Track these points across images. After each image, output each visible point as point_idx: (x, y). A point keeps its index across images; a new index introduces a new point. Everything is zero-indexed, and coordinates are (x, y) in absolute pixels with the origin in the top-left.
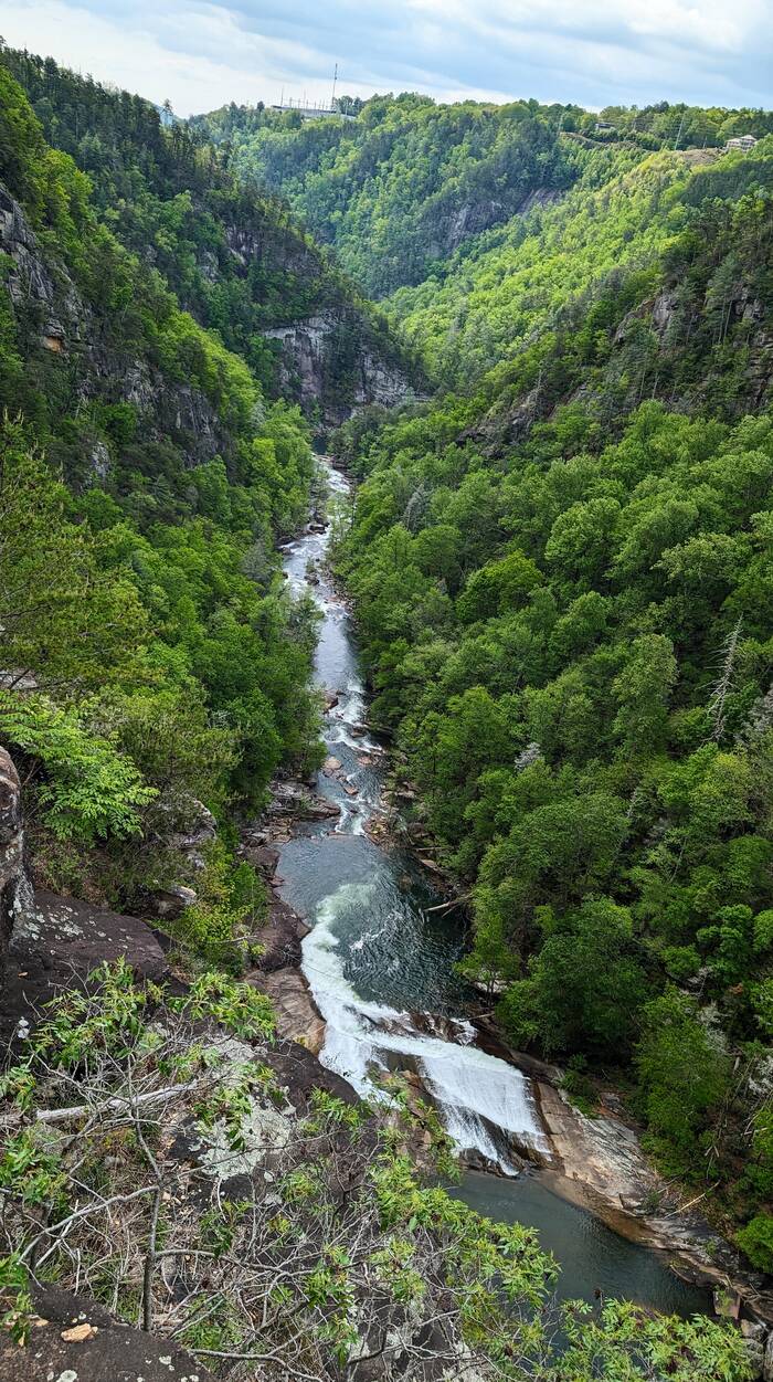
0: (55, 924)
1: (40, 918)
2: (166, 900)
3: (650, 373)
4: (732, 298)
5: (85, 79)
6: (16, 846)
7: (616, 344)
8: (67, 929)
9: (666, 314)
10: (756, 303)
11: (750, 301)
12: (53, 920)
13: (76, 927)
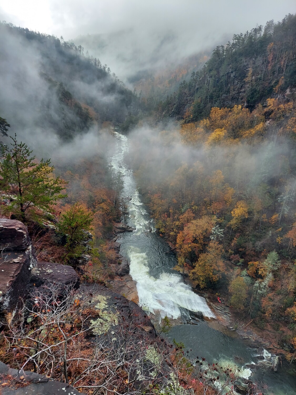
0: (44, 270)
1: (40, 269)
2: (81, 259)
3: (207, 97)
4: (227, 72)
5: (37, 33)
6: (29, 250)
7: (196, 90)
8: (48, 271)
9: (209, 79)
10: (234, 73)
11: (232, 72)
12: (44, 269)
13: (51, 270)
